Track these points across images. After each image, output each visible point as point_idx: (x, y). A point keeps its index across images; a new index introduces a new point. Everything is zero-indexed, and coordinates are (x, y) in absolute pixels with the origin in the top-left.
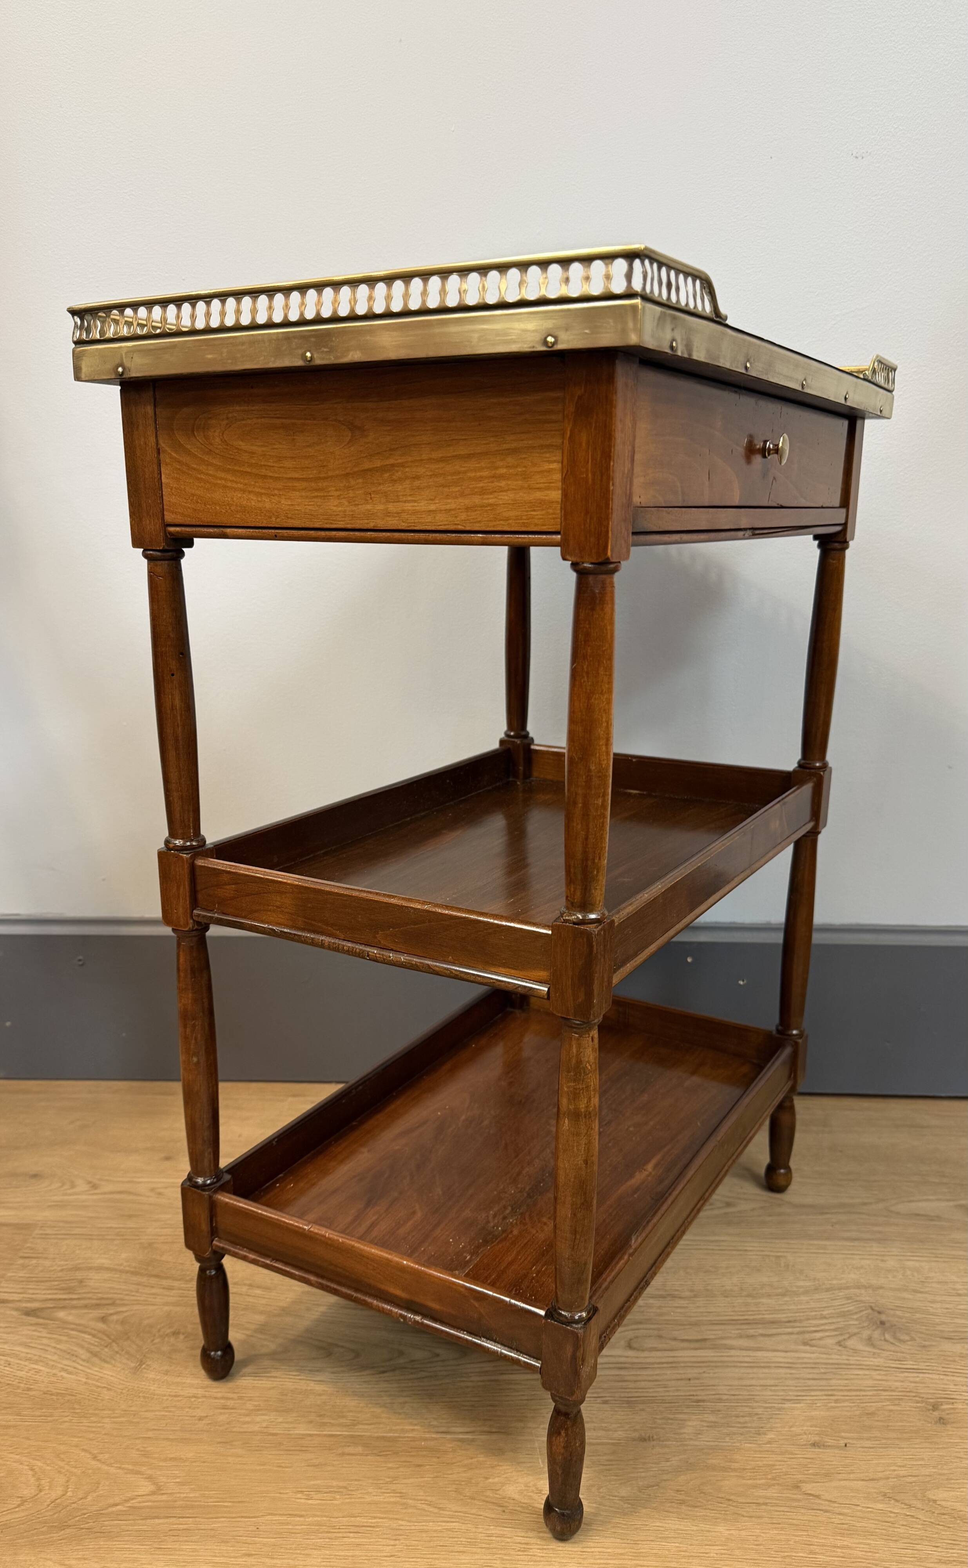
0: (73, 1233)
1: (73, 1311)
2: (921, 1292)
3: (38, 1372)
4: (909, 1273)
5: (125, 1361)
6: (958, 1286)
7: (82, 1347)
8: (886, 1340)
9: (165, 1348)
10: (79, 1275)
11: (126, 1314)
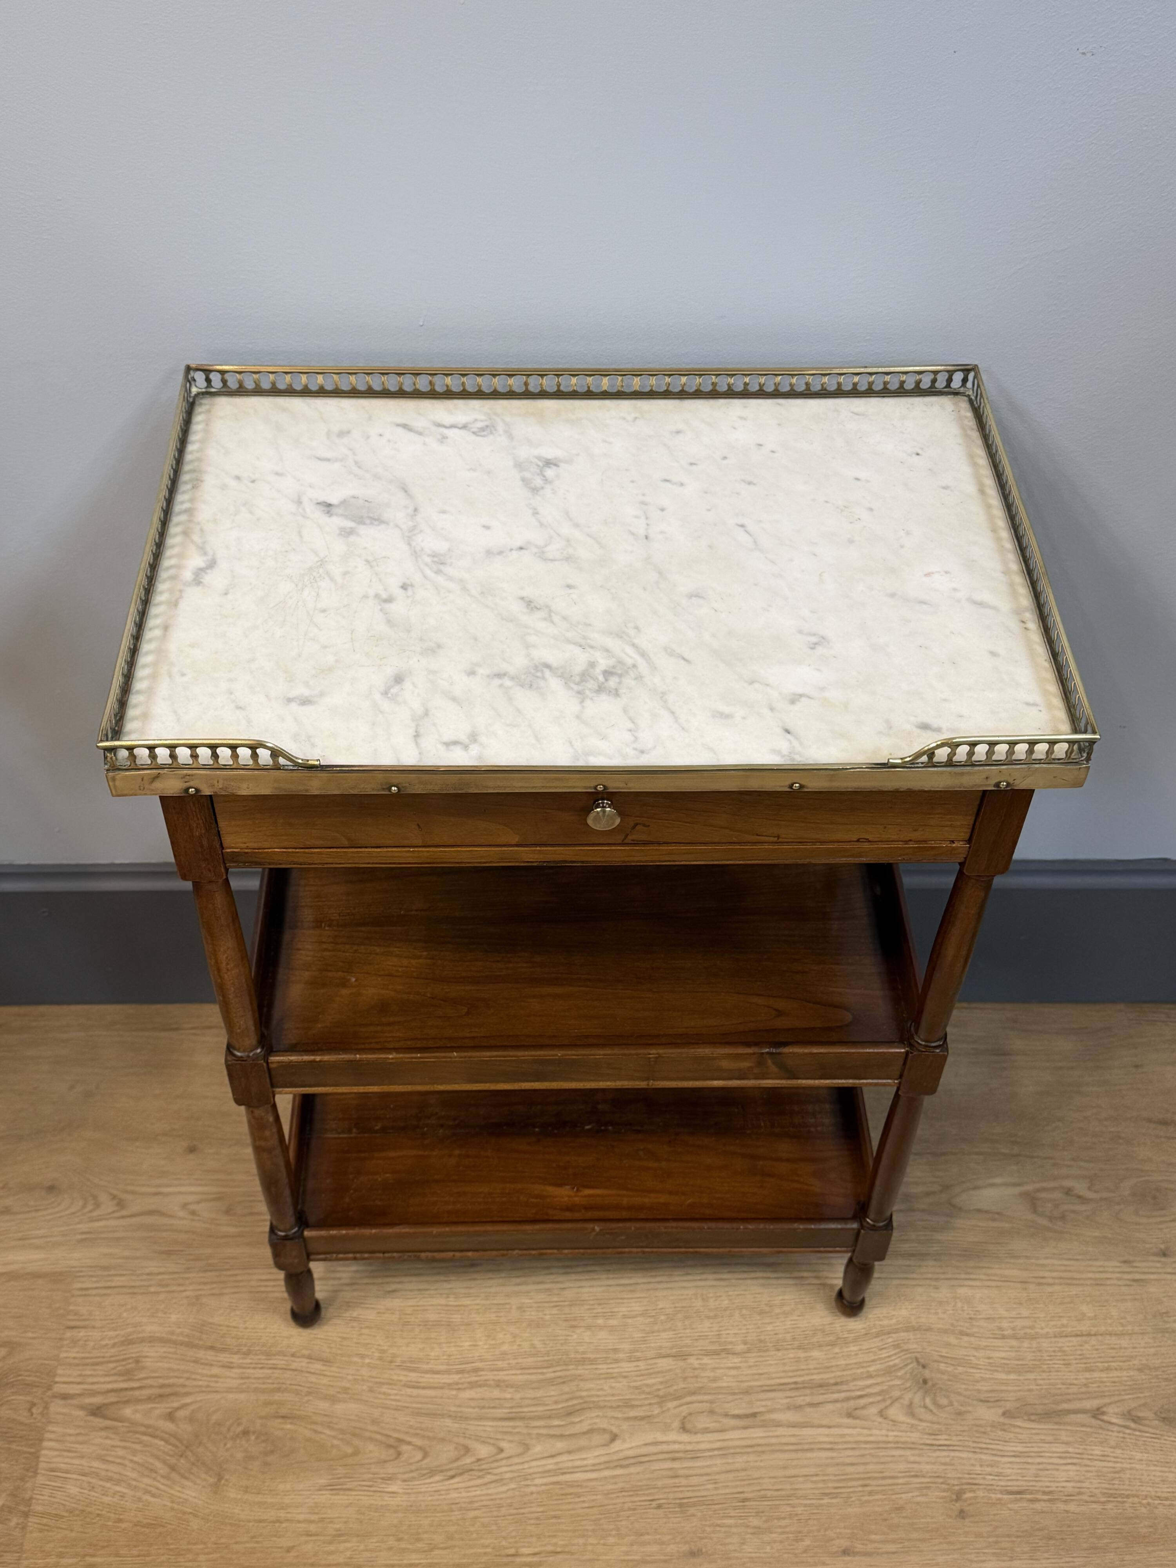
0: (113, 1284)
1: (139, 1407)
2: (967, 1335)
3: (123, 1496)
4: (959, 1305)
5: (203, 1476)
6: (1005, 1324)
7: (158, 1458)
8: (925, 1407)
9: (239, 1455)
10: (134, 1351)
11: (192, 1408)
